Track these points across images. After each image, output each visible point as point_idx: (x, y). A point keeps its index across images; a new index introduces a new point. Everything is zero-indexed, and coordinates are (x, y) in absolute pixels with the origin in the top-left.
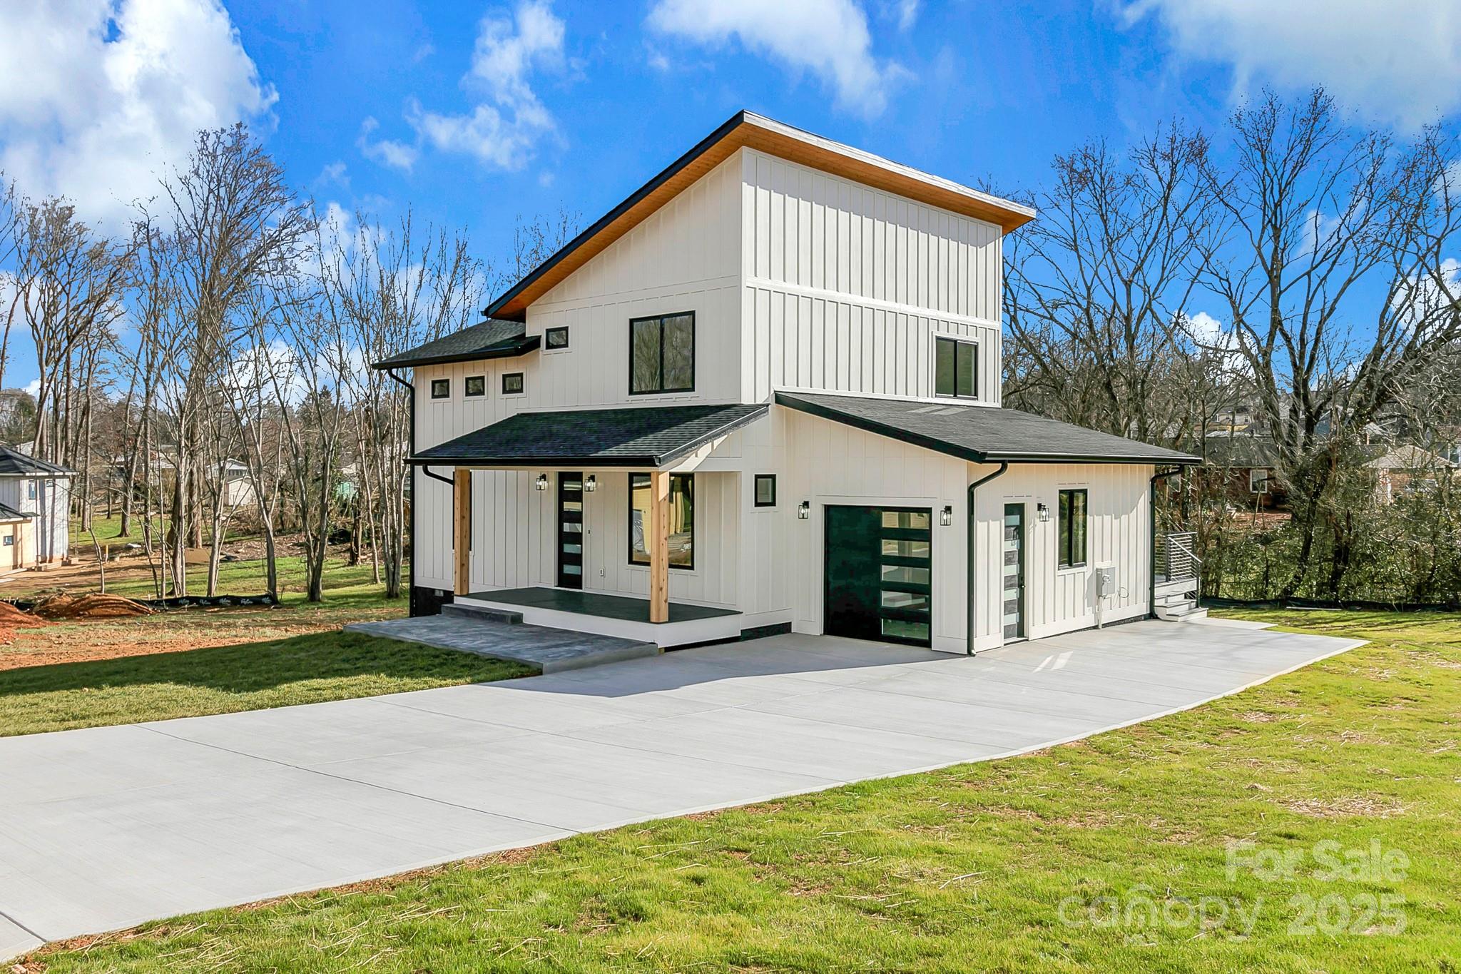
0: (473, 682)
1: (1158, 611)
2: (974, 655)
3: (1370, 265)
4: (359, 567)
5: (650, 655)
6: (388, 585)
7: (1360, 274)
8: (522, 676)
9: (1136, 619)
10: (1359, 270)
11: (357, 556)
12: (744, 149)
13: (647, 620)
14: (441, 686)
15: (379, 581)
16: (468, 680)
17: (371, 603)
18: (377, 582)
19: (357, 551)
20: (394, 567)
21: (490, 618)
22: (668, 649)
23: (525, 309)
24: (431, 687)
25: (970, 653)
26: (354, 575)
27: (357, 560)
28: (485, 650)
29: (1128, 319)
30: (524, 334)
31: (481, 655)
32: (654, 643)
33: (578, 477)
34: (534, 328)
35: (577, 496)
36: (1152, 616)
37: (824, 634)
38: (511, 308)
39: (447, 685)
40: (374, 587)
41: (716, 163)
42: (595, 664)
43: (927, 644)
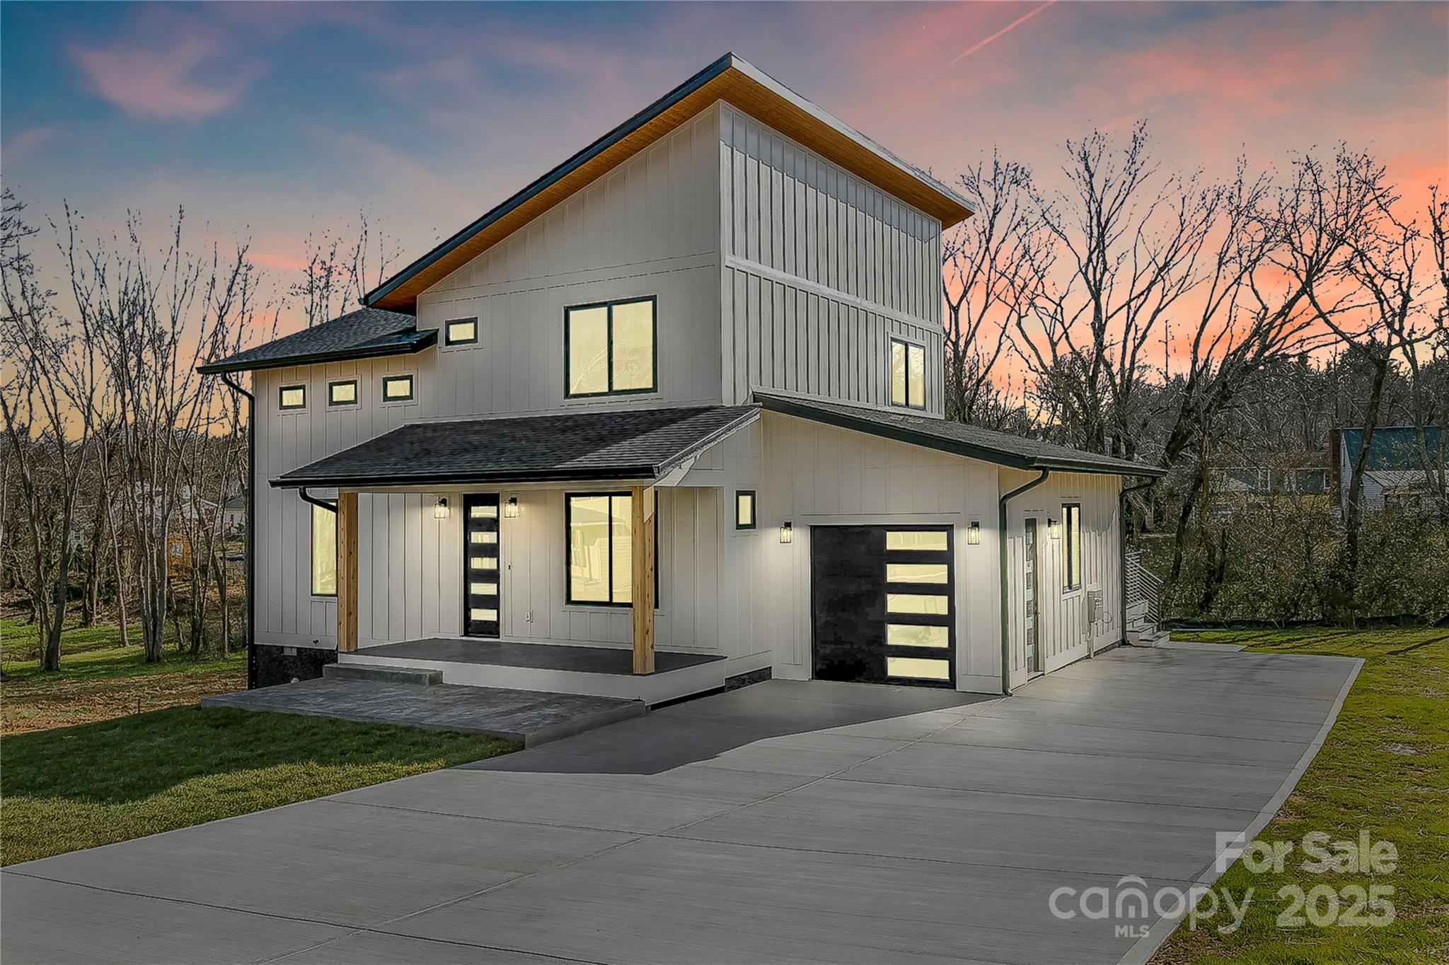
0: (448, 766)
1: (1129, 637)
2: (1011, 695)
3: (1177, 295)
4: (94, 628)
5: (637, 715)
6: (147, 646)
7: (1167, 304)
8: (503, 753)
9: (1112, 646)
10: (1166, 300)
11: (92, 615)
12: (721, 103)
13: (630, 671)
14: (409, 774)
15: (127, 644)
16: (441, 762)
17: (128, 670)
18: (124, 645)
19: (92, 610)
20: (155, 626)
21: (397, 680)
22: (654, 707)
23: (415, 298)
24: (397, 776)
25: (1006, 693)
26: (91, 638)
27: (91, 620)
28: (429, 721)
29: (956, 344)
30: (415, 327)
31: (427, 728)
32: (639, 700)
33: (493, 500)
34: (425, 321)
35: (492, 525)
36: (1124, 643)
37: (813, 679)
38: (400, 295)
39: (416, 772)
40: (120, 651)
41: (685, 119)
42: (581, 730)
43: (950, 684)
